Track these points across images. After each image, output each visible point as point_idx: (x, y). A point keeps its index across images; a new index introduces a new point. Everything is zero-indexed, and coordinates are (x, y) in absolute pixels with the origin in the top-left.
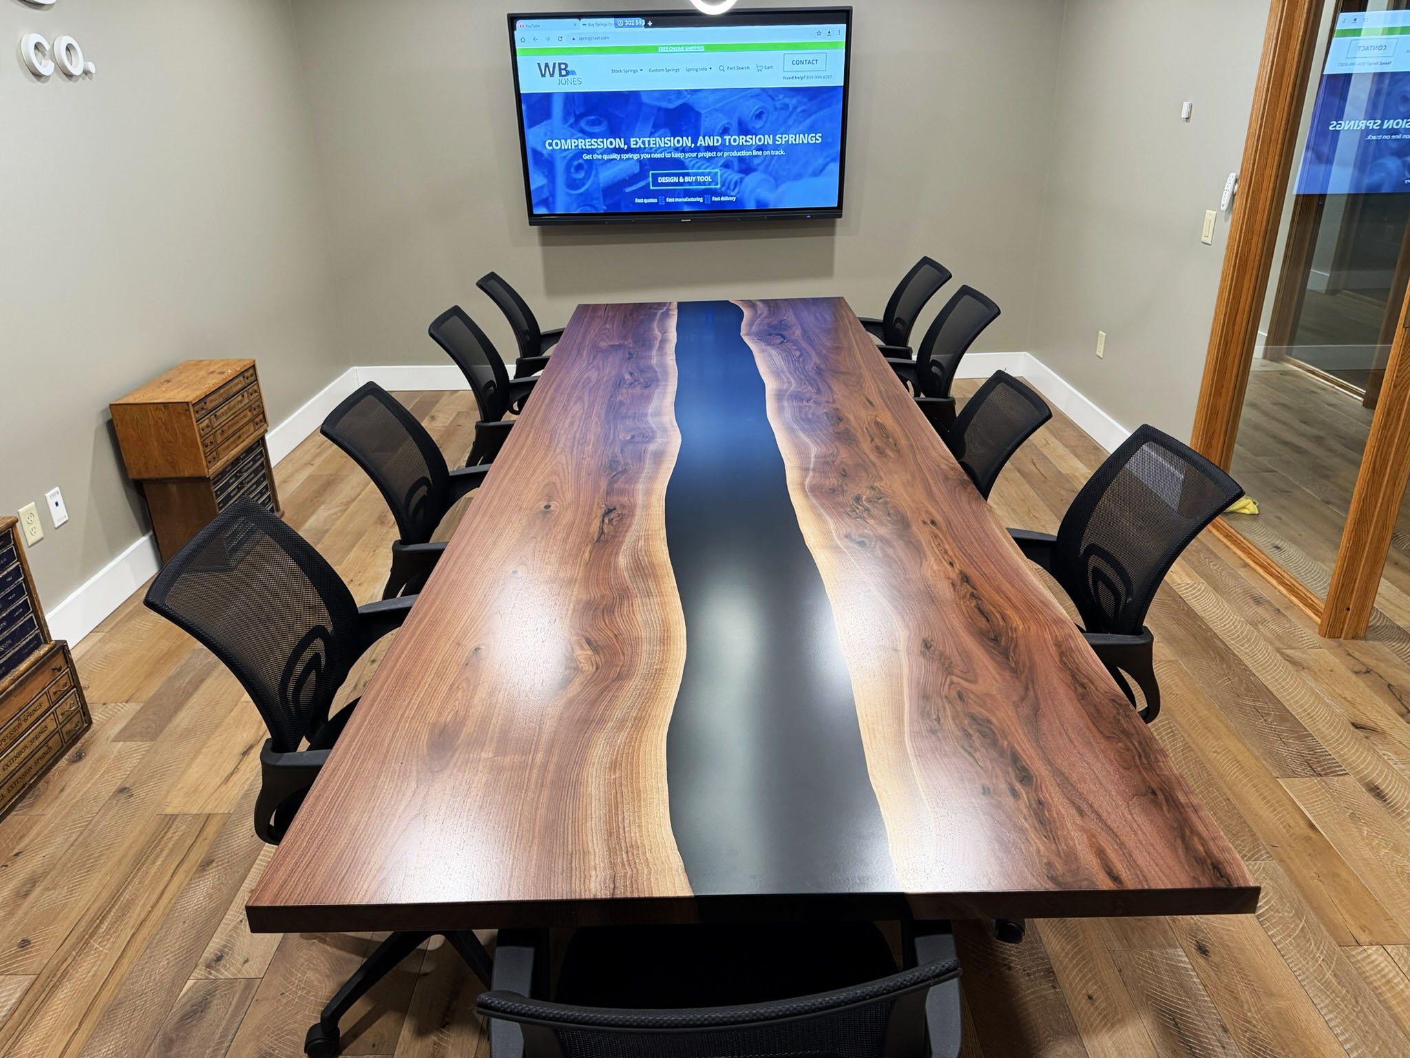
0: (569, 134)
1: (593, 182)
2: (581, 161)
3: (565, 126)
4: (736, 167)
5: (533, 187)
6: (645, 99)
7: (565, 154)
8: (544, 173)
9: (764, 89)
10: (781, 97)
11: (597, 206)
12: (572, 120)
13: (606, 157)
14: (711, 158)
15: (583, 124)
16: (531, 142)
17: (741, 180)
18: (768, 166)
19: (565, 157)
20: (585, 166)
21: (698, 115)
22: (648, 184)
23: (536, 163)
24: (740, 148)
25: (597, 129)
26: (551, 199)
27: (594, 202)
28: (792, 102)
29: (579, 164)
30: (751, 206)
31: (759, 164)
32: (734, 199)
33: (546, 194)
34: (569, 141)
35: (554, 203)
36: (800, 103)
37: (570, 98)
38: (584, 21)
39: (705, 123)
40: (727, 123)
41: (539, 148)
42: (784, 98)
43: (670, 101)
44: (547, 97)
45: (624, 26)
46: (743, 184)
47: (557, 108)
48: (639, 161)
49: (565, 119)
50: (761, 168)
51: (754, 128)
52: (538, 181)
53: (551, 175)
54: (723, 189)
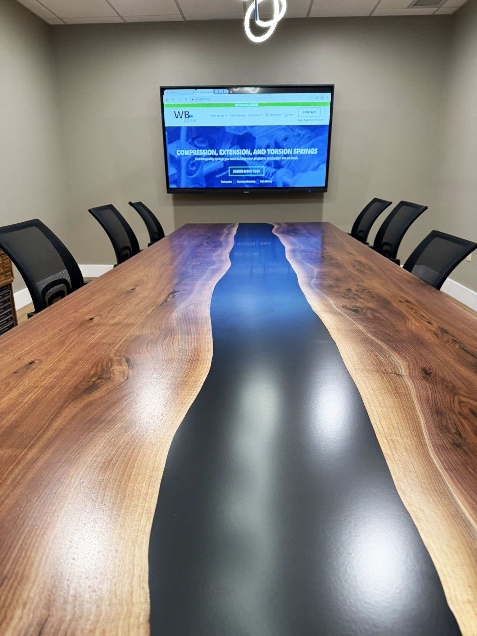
0: (189, 147)
1: (200, 172)
2: (194, 161)
3: (187, 143)
4: (273, 166)
5: (170, 174)
6: (227, 130)
7: (186, 157)
8: (175, 167)
9: (288, 126)
10: (297, 130)
11: (202, 184)
12: (190, 140)
13: (207, 159)
14: (260, 161)
15: (196, 142)
16: (169, 151)
17: (275, 172)
18: (289, 165)
19: (186, 159)
20: (196, 164)
21: (254, 138)
22: (228, 174)
23: (171, 162)
24: (275, 156)
25: (203, 145)
26: (178, 181)
27: (201, 183)
28: (303, 132)
29: (193, 162)
30: (280, 185)
31: (285, 164)
32: (271, 182)
33: (176, 177)
34: (188, 150)
35: (180, 182)
36: (306, 133)
37: (189, 129)
38: (198, 90)
39: (257, 143)
40: (269, 143)
41: (173, 154)
42: (298, 131)
43: (240, 131)
44: (178, 129)
45: (218, 93)
46: (276, 174)
47: (183, 134)
48: (224, 162)
49: (187, 140)
50: (286, 166)
51: (283, 145)
52: (172, 171)
53: (179, 168)
54: (266, 176)
